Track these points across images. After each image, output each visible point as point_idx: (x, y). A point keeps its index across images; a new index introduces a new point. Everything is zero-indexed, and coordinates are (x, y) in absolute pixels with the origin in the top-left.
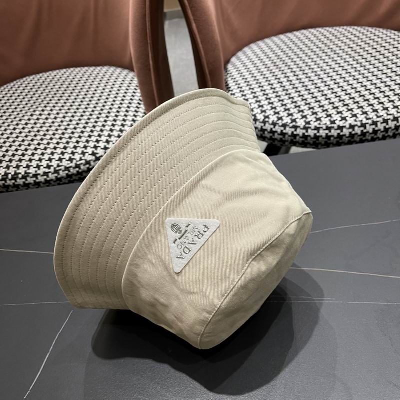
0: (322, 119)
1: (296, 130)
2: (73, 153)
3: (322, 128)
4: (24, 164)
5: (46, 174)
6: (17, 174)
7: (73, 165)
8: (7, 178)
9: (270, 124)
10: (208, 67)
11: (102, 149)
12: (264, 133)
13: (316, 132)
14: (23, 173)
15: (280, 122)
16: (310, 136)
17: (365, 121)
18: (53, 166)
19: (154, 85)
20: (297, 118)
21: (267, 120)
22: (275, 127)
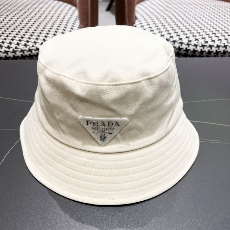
0: (199, 40)
1: (181, 45)
3: (199, 45)
13: (194, 47)
15: (172, 39)
16: (190, 50)
17: (226, 44)
18: (12, 47)
20: (183, 38)
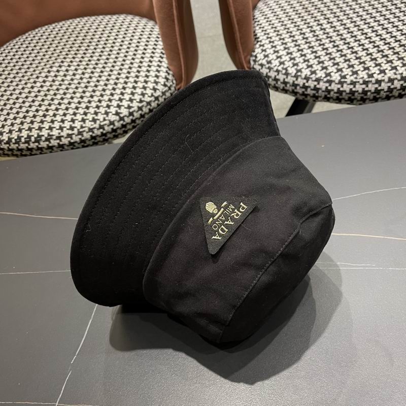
0: (359, 72)
1: (330, 85)
2: (96, 113)
3: (359, 82)
4: (46, 125)
5: (69, 136)
6: (39, 136)
7: (97, 126)
8: (30, 140)
9: (302, 79)
10: (236, 16)
11: (125, 108)
12: (296, 88)
13: (352, 86)
14: (46, 136)
15: (313, 76)
16: (345, 91)
18: (76, 127)
19: (178, 37)
20: (332, 72)
21: (299, 74)
22: (307, 82)
